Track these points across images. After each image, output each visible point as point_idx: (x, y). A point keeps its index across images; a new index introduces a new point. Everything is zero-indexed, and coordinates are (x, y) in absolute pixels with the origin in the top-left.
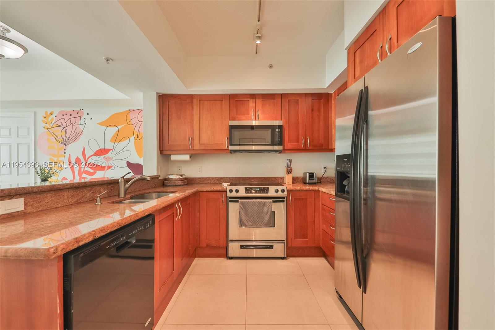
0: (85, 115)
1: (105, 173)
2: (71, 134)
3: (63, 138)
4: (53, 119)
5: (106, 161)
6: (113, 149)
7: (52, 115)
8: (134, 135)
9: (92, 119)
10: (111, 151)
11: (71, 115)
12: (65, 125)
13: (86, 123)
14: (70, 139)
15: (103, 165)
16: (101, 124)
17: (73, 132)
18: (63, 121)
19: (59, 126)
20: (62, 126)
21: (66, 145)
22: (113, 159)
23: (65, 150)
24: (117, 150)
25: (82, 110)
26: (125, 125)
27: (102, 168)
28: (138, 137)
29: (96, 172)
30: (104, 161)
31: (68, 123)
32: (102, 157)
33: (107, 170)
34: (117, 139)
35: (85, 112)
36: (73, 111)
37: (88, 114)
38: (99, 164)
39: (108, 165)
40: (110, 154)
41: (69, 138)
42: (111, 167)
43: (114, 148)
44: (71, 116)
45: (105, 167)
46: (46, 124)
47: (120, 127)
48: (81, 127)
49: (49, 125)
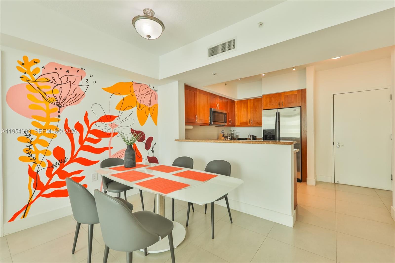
0: (87, 77)
1: (111, 140)
2: (69, 95)
3: (55, 97)
4: (37, 70)
5: (112, 127)
6: (118, 116)
7: (37, 64)
8: (137, 106)
9: (95, 82)
10: (116, 118)
11: (68, 71)
12: (59, 82)
13: (88, 86)
14: (66, 100)
15: (109, 132)
16: (107, 90)
17: (71, 92)
18: (55, 76)
19: (49, 81)
20: (54, 82)
21: (60, 107)
22: (119, 126)
23: (59, 112)
24: (122, 118)
25: (83, 69)
26: (129, 95)
27: (108, 135)
28: (140, 108)
29: (102, 139)
30: (109, 127)
31: (64, 80)
32: (108, 123)
33: (113, 136)
34: (122, 106)
35: (88, 72)
36: (72, 67)
37: (91, 76)
38: (104, 131)
39: (114, 132)
40: (115, 121)
41: (65, 98)
42: (117, 133)
43: (120, 115)
44: (69, 73)
45: (111, 133)
46: (25, 73)
47: (125, 96)
48: (83, 89)
49: (32, 77)
